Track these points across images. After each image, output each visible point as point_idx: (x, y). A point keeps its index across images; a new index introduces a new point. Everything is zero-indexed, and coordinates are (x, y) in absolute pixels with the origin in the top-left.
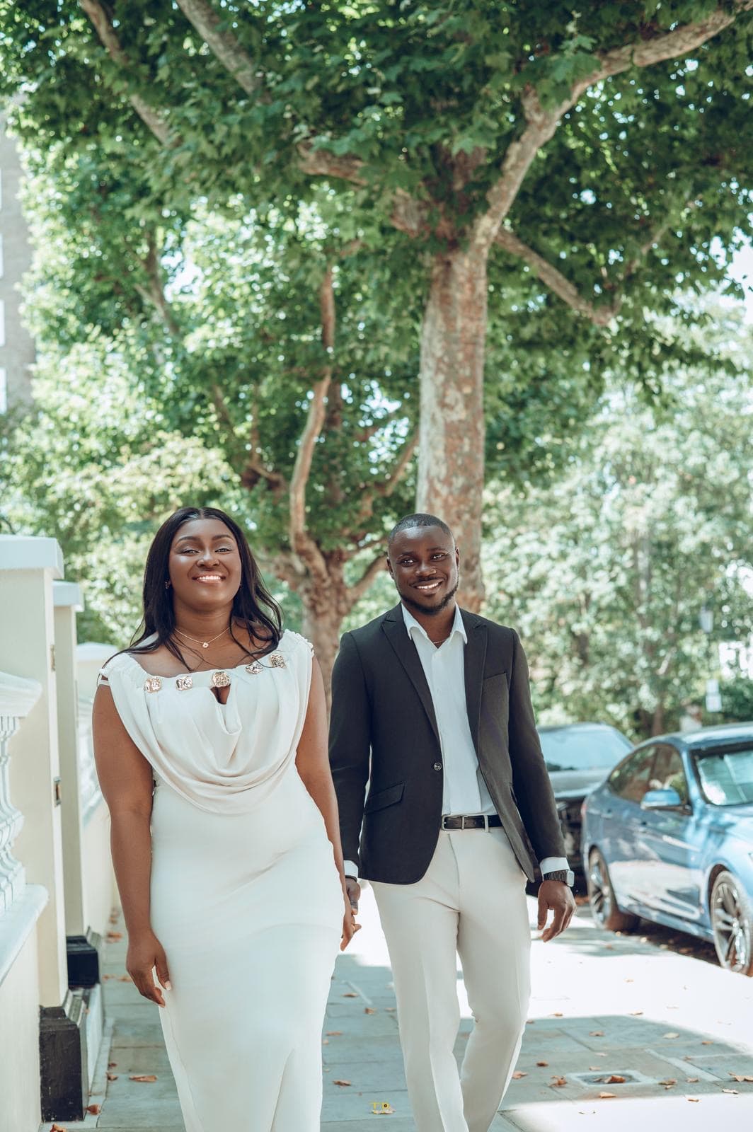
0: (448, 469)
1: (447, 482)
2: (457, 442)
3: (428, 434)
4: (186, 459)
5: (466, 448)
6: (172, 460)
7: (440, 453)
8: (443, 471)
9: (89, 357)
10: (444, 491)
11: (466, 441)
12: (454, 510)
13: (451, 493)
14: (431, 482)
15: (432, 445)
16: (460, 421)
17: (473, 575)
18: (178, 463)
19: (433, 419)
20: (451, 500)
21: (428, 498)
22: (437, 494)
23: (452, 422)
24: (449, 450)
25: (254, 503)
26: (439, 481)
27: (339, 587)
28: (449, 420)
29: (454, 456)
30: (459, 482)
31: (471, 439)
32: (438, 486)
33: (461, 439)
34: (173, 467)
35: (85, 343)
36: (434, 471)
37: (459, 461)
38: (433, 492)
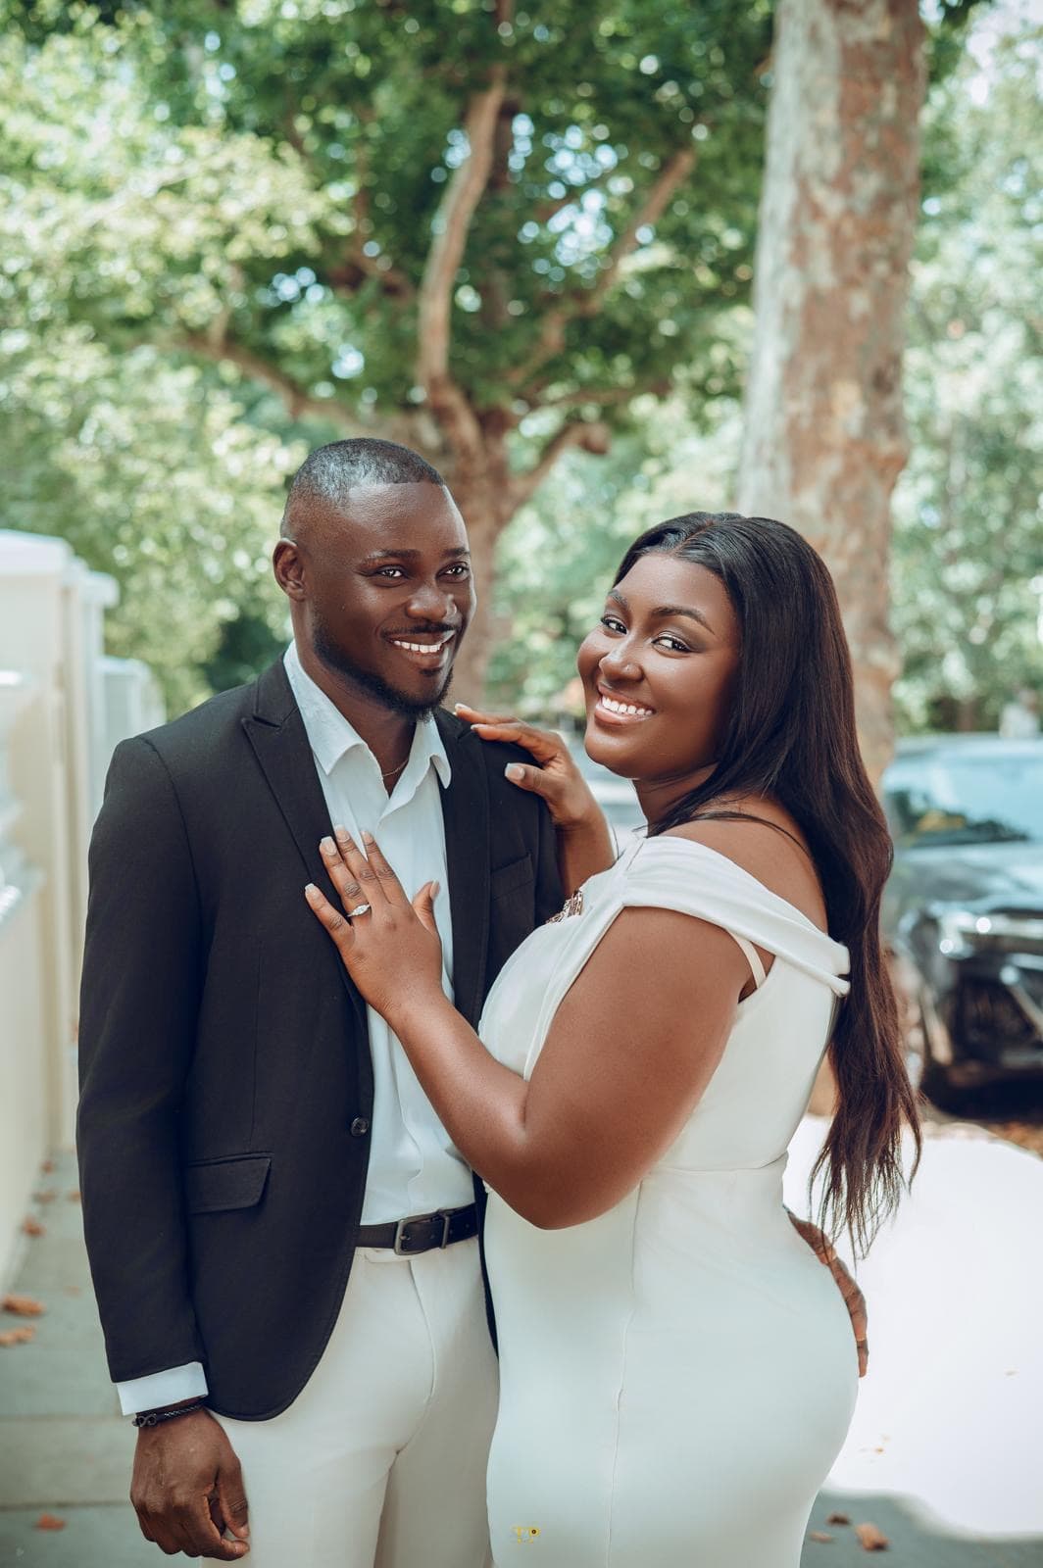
0: (845, 154)
1: (842, 183)
2: (867, 92)
3: (799, 72)
5: (888, 108)
7: (828, 117)
8: (832, 159)
9: (75, 61)
10: (833, 204)
11: (889, 91)
12: (855, 251)
13: (849, 212)
14: (803, 186)
15: (808, 98)
16: (878, 44)
17: (889, 405)
18: (224, 191)
19: (814, 37)
20: (848, 228)
21: (795, 220)
22: (817, 212)
23: (859, 45)
24: (853, 110)
25: (359, 319)
26: (824, 181)
27: (499, 474)
28: (850, 39)
29: (860, 124)
30: (870, 184)
31: (899, 85)
32: (821, 194)
33: (877, 83)
34: (211, 201)
35: (69, 35)
36: (810, 162)
37: (872, 139)
38: (808, 208)
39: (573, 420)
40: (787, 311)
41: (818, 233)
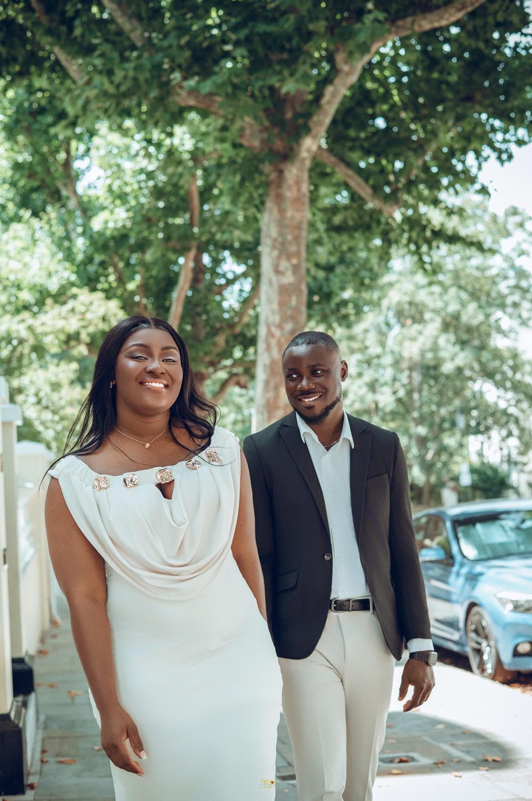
0: (281, 317)
1: (280, 326)
2: (287, 299)
3: (266, 292)
4: (93, 308)
5: (294, 303)
6: (83, 309)
7: (275, 306)
8: (277, 319)
9: (23, 234)
10: (277, 333)
11: (294, 298)
13: (283, 335)
14: (268, 327)
15: (269, 301)
16: (290, 284)
18: (87, 311)
19: (270, 283)
20: (282, 340)
21: (267, 338)
22: (273, 336)
23: (284, 284)
24: (282, 304)
26: (275, 326)
28: (281, 283)
29: (285, 308)
30: (289, 327)
31: (297, 296)
32: (274, 330)
33: (289, 296)
34: (83, 314)
35: (20, 223)
36: (271, 319)
37: (289, 313)
38: (270, 334)
39: (232, 375)
40: (265, 366)
41: (273, 342)
